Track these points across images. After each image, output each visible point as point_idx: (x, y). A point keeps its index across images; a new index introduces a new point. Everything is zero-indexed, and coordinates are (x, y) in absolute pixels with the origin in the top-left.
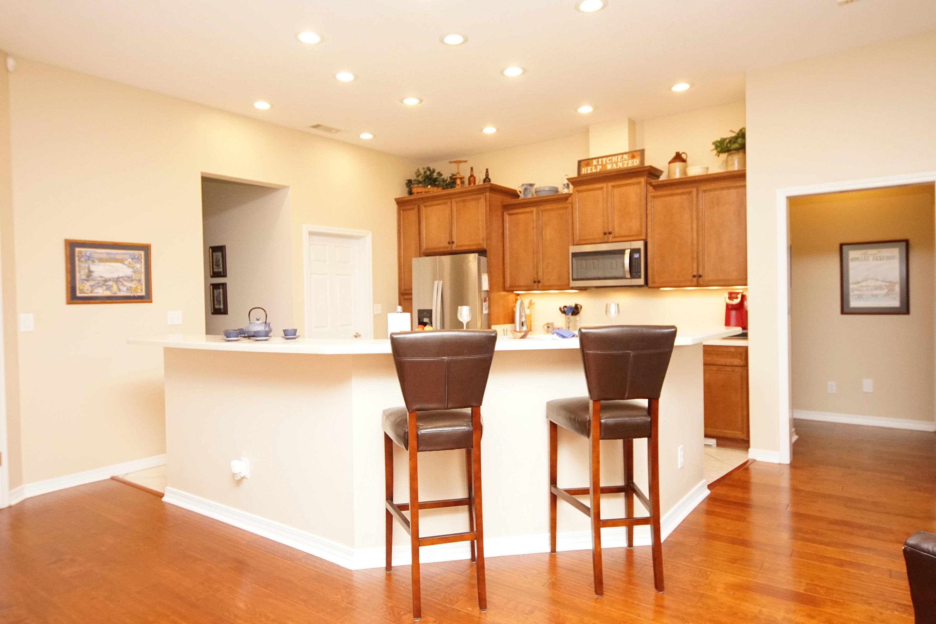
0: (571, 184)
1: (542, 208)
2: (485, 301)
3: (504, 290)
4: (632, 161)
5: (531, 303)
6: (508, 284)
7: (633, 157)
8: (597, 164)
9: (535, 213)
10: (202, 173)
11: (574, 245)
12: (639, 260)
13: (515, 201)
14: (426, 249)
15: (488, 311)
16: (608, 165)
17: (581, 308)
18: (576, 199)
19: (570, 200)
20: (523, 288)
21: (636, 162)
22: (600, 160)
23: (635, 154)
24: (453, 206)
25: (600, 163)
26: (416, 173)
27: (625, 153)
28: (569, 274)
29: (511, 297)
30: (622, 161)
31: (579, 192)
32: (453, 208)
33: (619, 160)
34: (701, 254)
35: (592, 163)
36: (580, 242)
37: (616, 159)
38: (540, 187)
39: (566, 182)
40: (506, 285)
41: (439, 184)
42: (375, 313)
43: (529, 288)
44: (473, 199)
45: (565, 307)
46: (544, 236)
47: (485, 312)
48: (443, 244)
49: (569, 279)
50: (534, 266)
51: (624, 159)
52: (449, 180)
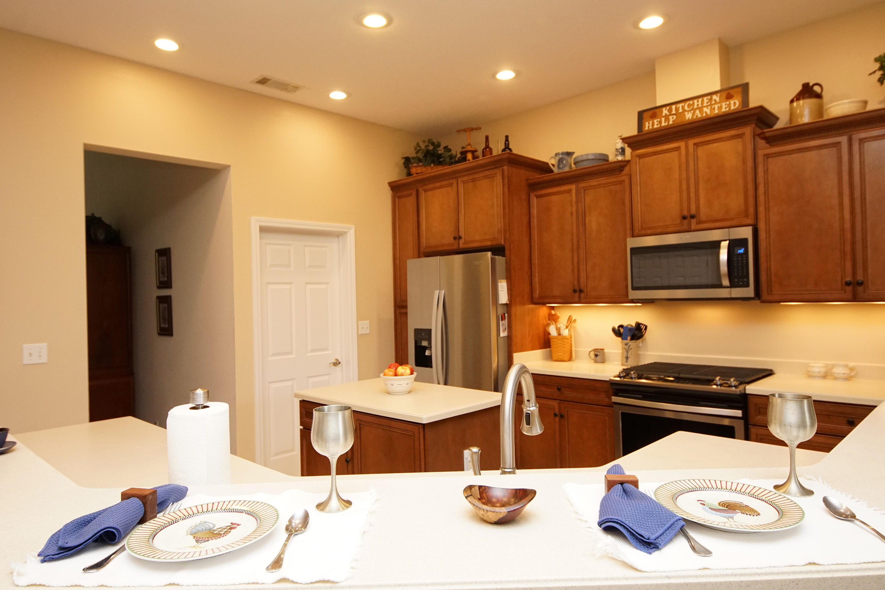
0: (629, 146)
1: (582, 185)
2: (503, 318)
3: (533, 302)
4: (728, 103)
5: (570, 320)
6: (537, 293)
7: (729, 97)
8: (668, 113)
9: (574, 191)
10: (85, 145)
11: (633, 236)
12: (744, 258)
13: (547, 177)
14: (427, 247)
15: (508, 333)
16: (686, 113)
17: (646, 329)
18: (636, 168)
19: (626, 170)
20: (559, 300)
21: (735, 104)
22: (674, 107)
23: (732, 92)
24: (459, 188)
25: (674, 112)
26: (415, 149)
27: (716, 93)
28: (626, 279)
29: (543, 311)
30: (711, 105)
31: (640, 156)
32: (459, 191)
33: (705, 104)
34: (859, 246)
35: (662, 112)
36: (643, 232)
37: (700, 103)
38: (582, 156)
39: (620, 144)
40: (534, 295)
41: (444, 160)
42: (360, 333)
43: (566, 301)
44: (486, 177)
45: (621, 326)
46: (587, 226)
47: (504, 334)
48: (448, 240)
49: (627, 287)
50: (573, 269)
51: (713, 102)
52: (459, 155)
